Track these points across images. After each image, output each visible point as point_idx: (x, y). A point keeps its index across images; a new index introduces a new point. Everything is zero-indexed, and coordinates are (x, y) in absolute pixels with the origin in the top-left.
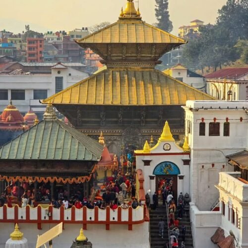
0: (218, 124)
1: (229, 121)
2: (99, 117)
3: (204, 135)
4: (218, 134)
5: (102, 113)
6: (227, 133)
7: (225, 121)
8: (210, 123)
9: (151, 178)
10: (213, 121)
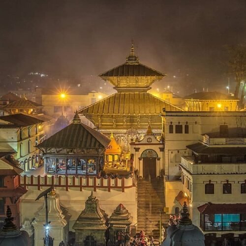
0: (181, 126)
1: (188, 124)
2: (112, 122)
3: (172, 133)
4: (181, 132)
5: (114, 120)
6: (187, 132)
7: (185, 124)
8: (176, 126)
9: (140, 159)
10: (178, 124)
